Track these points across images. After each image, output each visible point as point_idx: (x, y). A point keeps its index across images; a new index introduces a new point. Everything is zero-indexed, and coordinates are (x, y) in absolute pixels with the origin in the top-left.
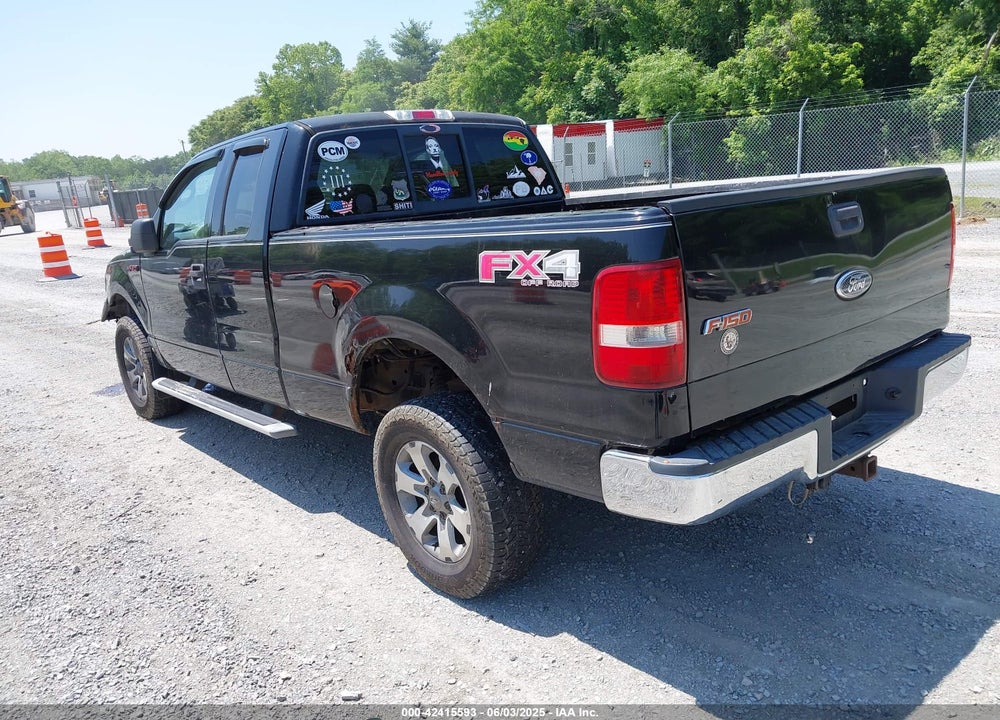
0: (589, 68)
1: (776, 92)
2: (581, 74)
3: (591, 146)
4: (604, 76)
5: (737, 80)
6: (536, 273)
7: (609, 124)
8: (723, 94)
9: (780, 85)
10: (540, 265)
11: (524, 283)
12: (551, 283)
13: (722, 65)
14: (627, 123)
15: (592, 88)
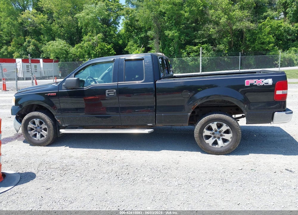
0: (29, 42)
1: (94, 54)
2: (26, 44)
3: (36, 66)
4: (35, 45)
5: (81, 50)
6: (261, 83)
7: (41, 60)
8: (78, 54)
9: (95, 53)
10: (262, 82)
11: (258, 85)
12: (265, 85)
13: (76, 46)
14: (47, 60)
15: (31, 48)
